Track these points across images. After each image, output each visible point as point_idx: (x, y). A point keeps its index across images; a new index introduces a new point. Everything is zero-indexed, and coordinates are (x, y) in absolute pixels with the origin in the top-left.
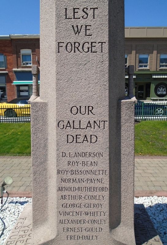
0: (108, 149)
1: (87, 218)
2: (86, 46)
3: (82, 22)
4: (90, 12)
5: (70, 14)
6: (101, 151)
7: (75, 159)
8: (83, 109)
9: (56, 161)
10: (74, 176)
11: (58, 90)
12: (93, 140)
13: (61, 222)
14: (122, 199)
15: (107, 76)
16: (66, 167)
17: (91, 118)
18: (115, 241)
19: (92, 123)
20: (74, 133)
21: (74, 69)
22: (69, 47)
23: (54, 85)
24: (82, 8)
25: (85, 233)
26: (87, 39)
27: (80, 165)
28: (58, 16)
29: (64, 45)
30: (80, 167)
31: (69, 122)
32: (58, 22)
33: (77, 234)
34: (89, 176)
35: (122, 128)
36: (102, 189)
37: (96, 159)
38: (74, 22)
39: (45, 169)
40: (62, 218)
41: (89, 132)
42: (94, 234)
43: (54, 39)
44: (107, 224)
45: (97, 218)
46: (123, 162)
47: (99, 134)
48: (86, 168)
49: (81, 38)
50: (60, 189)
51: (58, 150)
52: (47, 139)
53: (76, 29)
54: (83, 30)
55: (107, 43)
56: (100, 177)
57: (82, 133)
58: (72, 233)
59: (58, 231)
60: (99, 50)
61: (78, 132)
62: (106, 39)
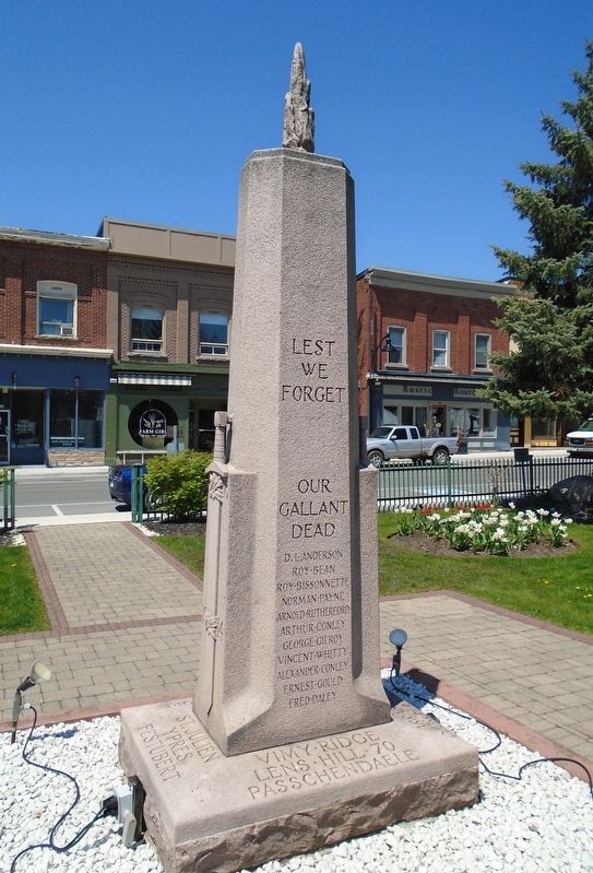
0: (349, 545)
1: (320, 662)
2: (320, 392)
3: (315, 359)
4: (325, 347)
5: (299, 347)
6: (340, 548)
7: (304, 564)
8: (315, 484)
9: (274, 569)
10: (301, 593)
11: (281, 455)
12: (329, 533)
13: (280, 676)
14: (364, 628)
15: (347, 436)
16: (291, 579)
17: (327, 498)
18: (361, 696)
19: (327, 504)
20: (302, 521)
21: (304, 425)
22: (297, 393)
23: (274, 448)
24: (315, 340)
25: (317, 691)
26: (321, 383)
27: (310, 574)
28: (284, 349)
29: (291, 390)
30: (311, 577)
31: (295, 505)
32: (283, 357)
33: (304, 694)
34: (323, 590)
35: (362, 513)
36: (342, 609)
37: (332, 561)
38: (305, 358)
39: (249, 589)
40: (283, 667)
41: (323, 519)
42: (331, 689)
43: (277, 379)
44: (350, 669)
45: (335, 660)
46: (363, 567)
47: (337, 522)
48: (318, 577)
49: (313, 380)
50: (281, 617)
51: (279, 550)
52: (254, 535)
53: (307, 369)
54: (316, 370)
55: (347, 390)
56: (337, 590)
57: (313, 520)
58: (297, 694)
59: (276, 693)
60: (336, 399)
61: (309, 519)
62: (345, 384)
